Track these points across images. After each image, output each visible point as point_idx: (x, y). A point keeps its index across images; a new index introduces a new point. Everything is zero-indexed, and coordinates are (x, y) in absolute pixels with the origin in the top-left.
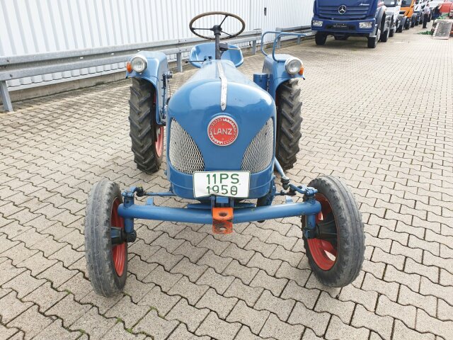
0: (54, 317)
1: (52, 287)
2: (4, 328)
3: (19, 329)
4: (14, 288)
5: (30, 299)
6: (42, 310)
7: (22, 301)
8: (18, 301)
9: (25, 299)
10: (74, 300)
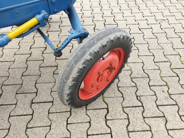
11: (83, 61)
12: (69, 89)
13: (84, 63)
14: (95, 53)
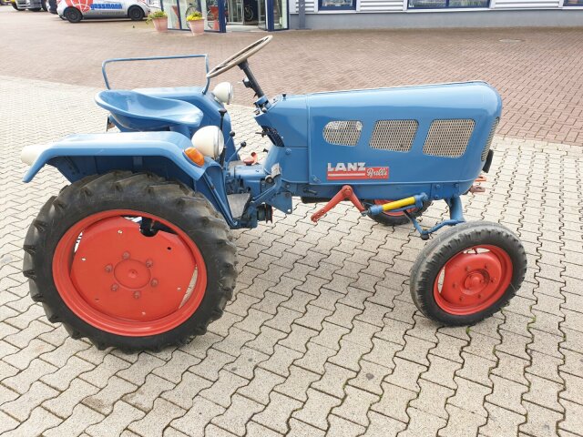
0: (529, 351)
1: (497, 366)
2: (567, 383)
3: (559, 371)
4: (519, 400)
5: (522, 378)
6: (528, 363)
7: (530, 384)
8: (532, 387)
9: (526, 382)
10: (501, 343)
11: (450, 239)
12: (427, 267)
13: (450, 242)
14: (466, 236)
